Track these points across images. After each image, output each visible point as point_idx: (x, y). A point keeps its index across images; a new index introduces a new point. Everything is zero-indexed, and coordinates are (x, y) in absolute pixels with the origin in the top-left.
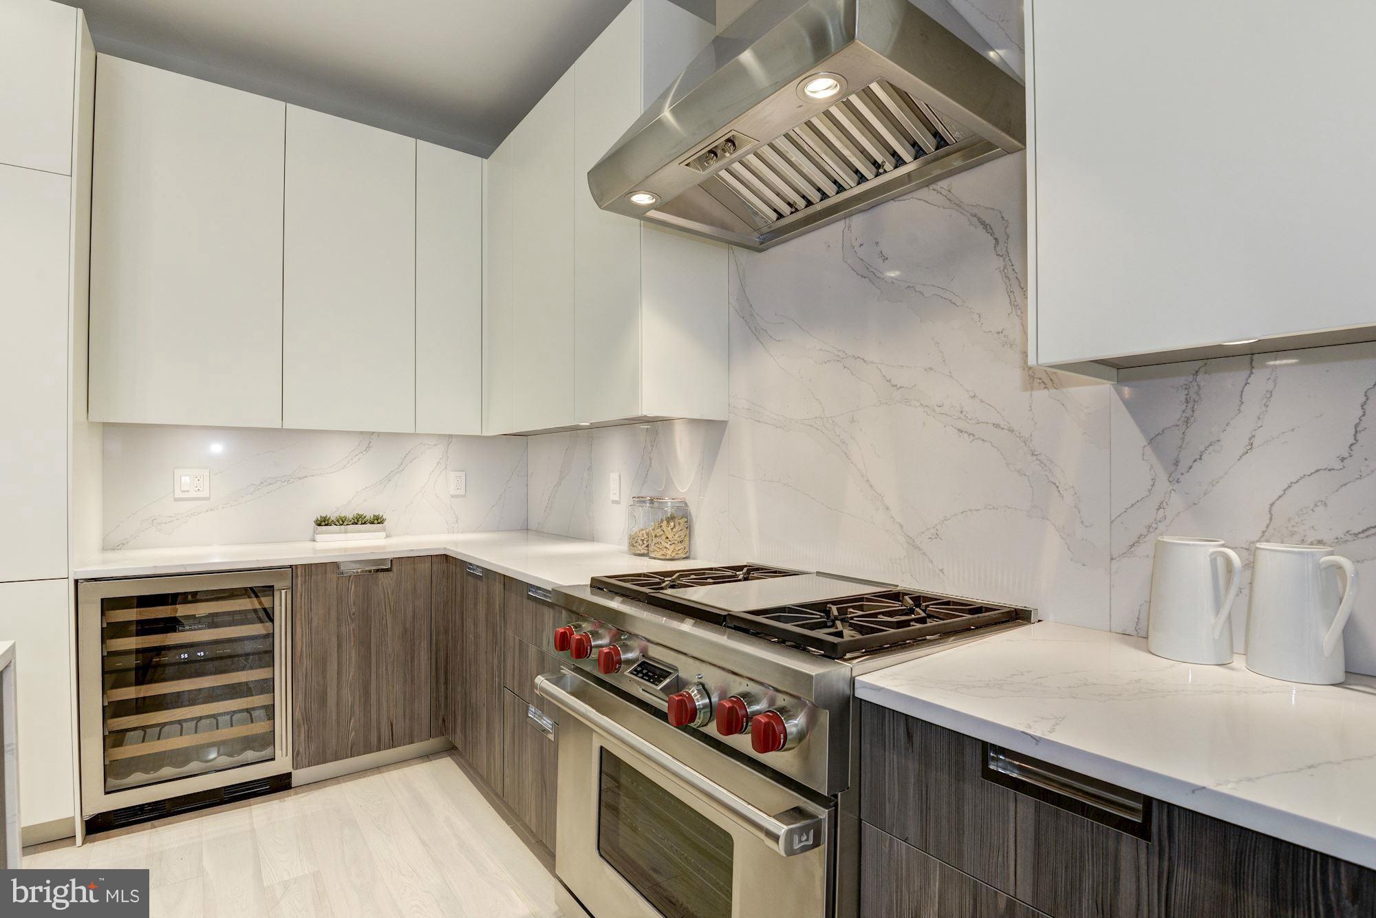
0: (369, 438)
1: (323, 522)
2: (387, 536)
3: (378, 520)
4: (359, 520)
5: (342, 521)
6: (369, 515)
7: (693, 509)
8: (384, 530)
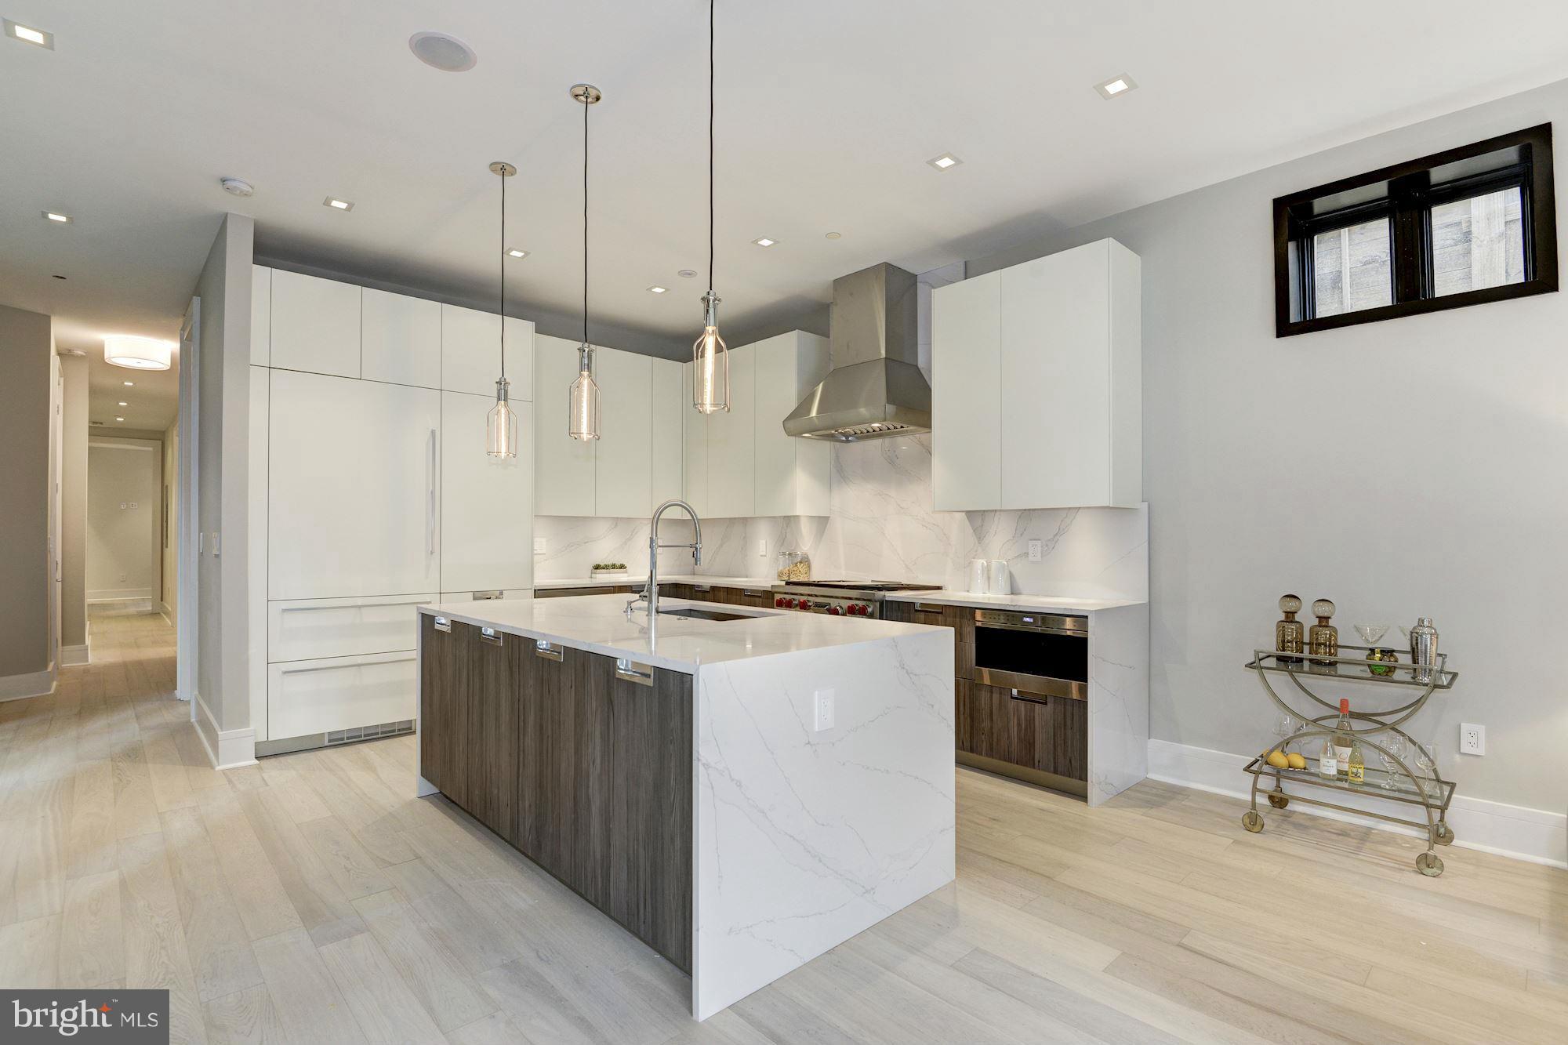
0: (617, 521)
1: (597, 567)
2: (628, 576)
3: (622, 567)
4: (614, 567)
5: (606, 567)
6: (618, 564)
7: (811, 558)
8: (626, 572)
